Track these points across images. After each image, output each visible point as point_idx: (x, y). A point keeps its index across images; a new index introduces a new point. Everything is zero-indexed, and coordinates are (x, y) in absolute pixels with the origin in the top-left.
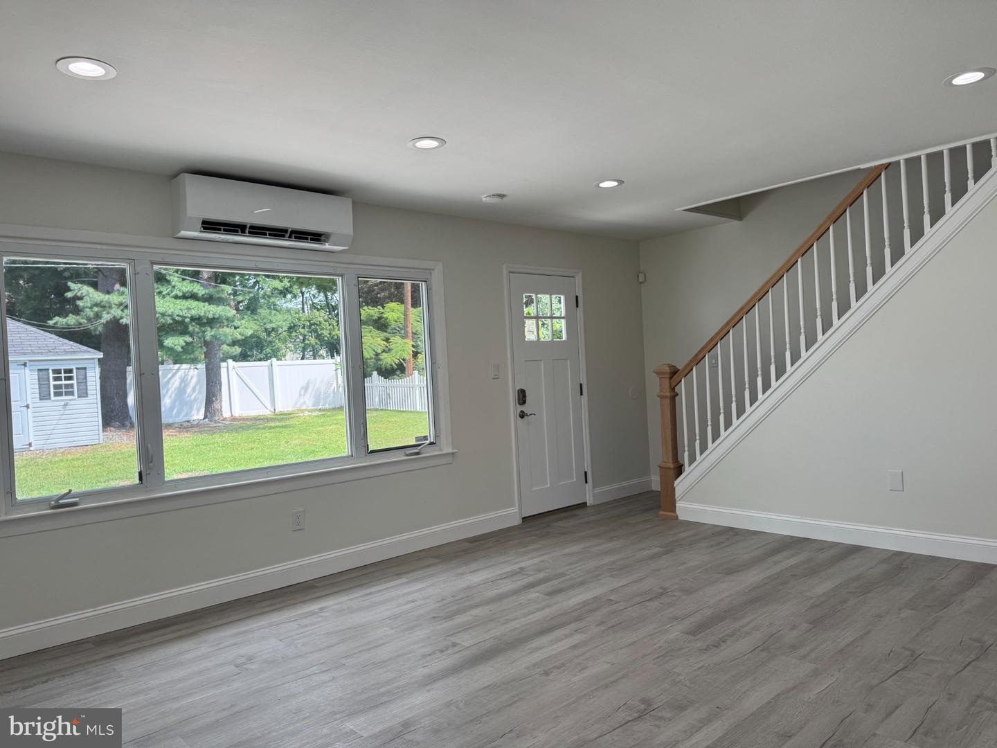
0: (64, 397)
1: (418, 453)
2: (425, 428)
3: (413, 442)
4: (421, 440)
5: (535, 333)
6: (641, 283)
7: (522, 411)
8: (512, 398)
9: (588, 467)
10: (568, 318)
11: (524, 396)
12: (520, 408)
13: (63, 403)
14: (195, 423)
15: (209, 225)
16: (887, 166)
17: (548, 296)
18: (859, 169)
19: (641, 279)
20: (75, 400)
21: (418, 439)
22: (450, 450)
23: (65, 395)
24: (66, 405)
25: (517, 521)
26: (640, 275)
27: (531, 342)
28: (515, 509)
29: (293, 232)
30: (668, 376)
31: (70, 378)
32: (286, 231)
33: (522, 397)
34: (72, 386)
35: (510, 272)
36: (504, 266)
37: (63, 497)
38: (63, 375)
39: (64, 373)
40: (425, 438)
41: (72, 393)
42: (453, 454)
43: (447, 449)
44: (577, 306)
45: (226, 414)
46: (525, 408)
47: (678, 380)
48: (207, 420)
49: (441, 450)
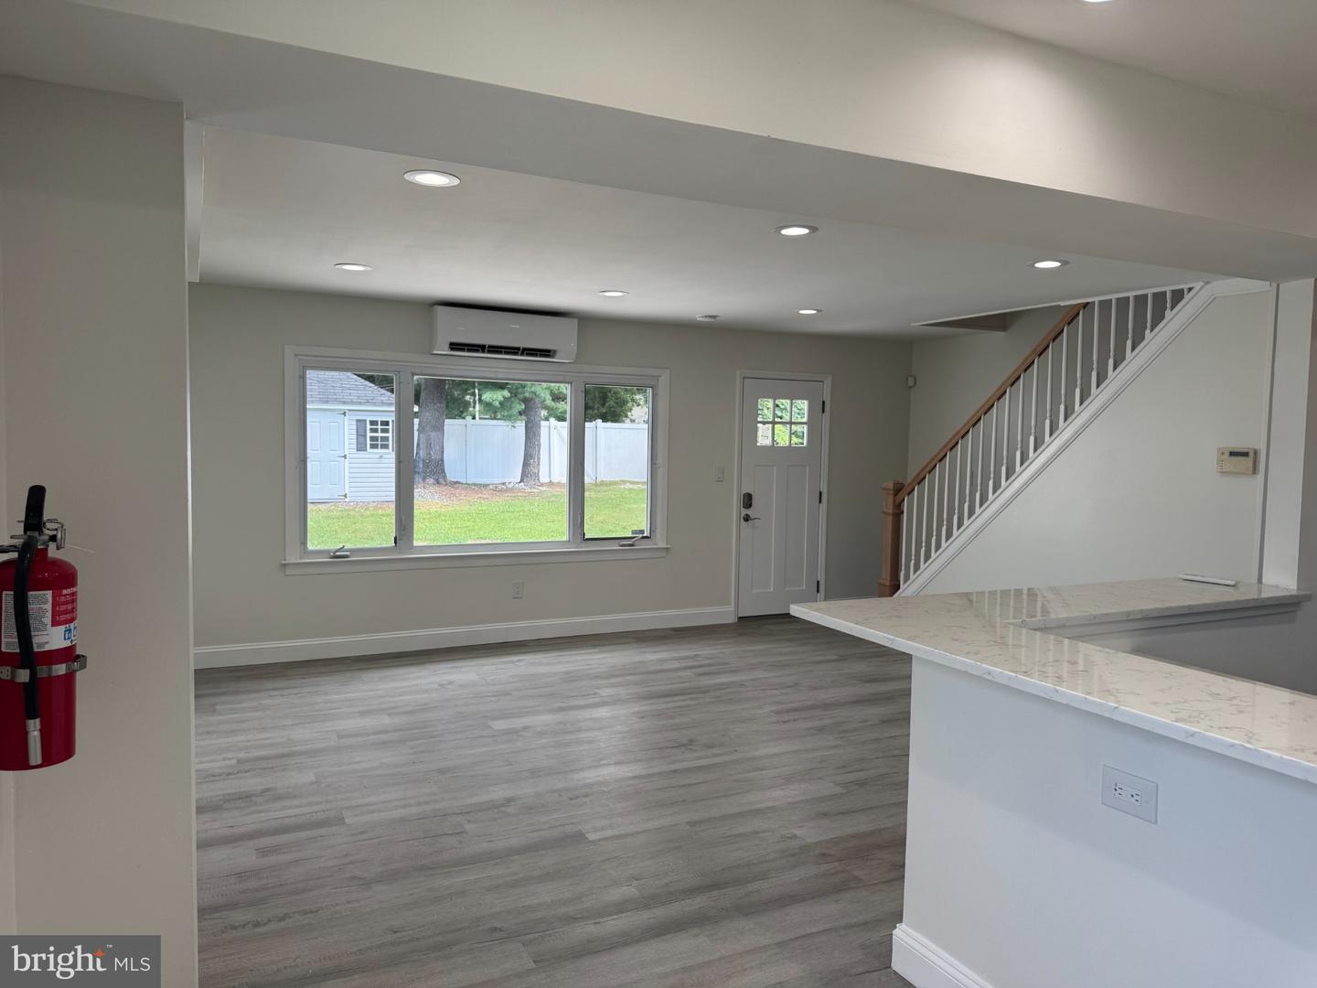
0: (379, 450)
1: (632, 545)
2: (642, 523)
3: (630, 535)
4: (636, 533)
5: (770, 438)
6: (911, 387)
7: (747, 515)
8: (736, 501)
9: (821, 577)
10: (810, 423)
11: (751, 499)
12: (744, 512)
13: (378, 456)
14: (511, 486)
15: (455, 346)
16: (1086, 305)
17: (789, 401)
18: (1059, 306)
19: (911, 382)
20: (389, 453)
21: (634, 532)
22: (664, 546)
23: (381, 448)
24: (381, 457)
25: (732, 619)
26: (910, 379)
27: (764, 448)
28: (731, 608)
29: (524, 349)
30: (892, 492)
31: (386, 431)
32: (518, 349)
33: (748, 501)
34: (387, 439)
35: (744, 378)
36: (738, 373)
37: (338, 550)
38: (379, 427)
39: (381, 425)
40: (642, 532)
41: (386, 447)
42: (667, 549)
43: (663, 545)
44: (823, 412)
45: (544, 478)
46: (749, 512)
47: (901, 498)
48: (522, 484)
49: (655, 544)
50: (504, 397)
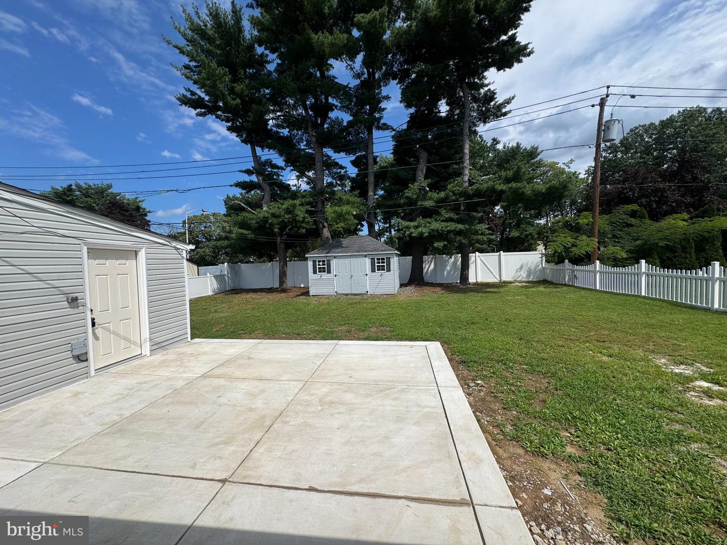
13: (381, 274)
14: (454, 284)
20: (385, 272)
23: (382, 270)
31: (384, 262)
34: (384, 266)
38: (381, 261)
48: (461, 283)
50: (444, 244)
